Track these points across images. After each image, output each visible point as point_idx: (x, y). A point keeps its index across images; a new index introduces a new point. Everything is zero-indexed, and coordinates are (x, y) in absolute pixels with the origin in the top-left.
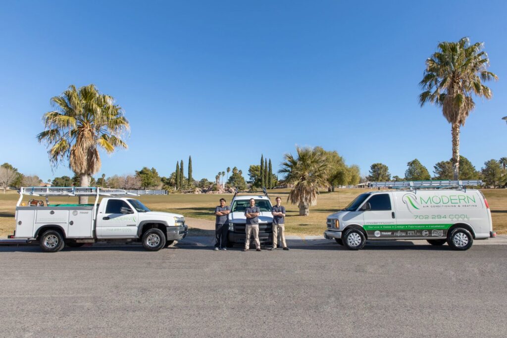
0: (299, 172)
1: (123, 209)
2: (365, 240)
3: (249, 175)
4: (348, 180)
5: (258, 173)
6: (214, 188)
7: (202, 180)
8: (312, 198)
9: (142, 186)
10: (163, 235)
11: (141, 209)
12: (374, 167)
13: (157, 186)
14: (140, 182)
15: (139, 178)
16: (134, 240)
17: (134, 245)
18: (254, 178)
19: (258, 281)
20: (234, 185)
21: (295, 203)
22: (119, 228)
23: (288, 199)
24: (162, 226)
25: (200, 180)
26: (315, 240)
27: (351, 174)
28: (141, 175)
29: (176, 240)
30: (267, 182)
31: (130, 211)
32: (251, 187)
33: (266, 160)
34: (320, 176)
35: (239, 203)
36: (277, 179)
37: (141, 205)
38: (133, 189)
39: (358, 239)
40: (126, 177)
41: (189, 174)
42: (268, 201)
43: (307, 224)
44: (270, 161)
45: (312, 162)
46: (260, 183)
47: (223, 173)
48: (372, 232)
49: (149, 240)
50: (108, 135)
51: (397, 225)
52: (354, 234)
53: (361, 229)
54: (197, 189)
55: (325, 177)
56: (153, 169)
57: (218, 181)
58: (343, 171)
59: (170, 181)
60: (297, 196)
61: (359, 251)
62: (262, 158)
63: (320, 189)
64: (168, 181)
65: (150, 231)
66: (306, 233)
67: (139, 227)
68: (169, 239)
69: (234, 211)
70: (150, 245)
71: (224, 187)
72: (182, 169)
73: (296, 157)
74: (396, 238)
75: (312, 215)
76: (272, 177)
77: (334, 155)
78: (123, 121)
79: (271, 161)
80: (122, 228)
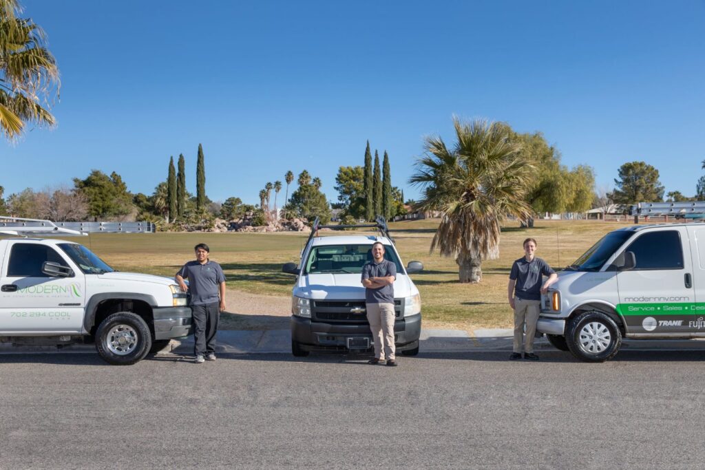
0: (461, 182)
1: (48, 267)
2: (620, 339)
3: (337, 189)
4: (567, 202)
5: (358, 185)
6: (256, 219)
7: (229, 200)
8: (489, 241)
9: (90, 214)
10: (145, 327)
11: (90, 266)
12: (626, 170)
13: (126, 214)
14: (86, 206)
15: (82, 196)
16: (76, 339)
17: (79, 349)
18: (348, 197)
19: (377, 436)
20: (303, 211)
21: (448, 253)
22: (42, 311)
23: (433, 245)
24: (142, 307)
25: (224, 202)
26: (500, 339)
27: (574, 187)
28: (86, 189)
29: (177, 339)
30: (379, 205)
31: (65, 272)
32: (342, 217)
33: (376, 155)
34: (508, 190)
35: (321, 253)
36: (402, 200)
37: (91, 257)
38: (67, 221)
39: (603, 337)
40: (52, 193)
41: (198, 186)
42: (391, 247)
43: (478, 300)
44: (386, 156)
45: (489, 157)
46: (362, 208)
47: (278, 184)
48: (638, 320)
49: (113, 339)
50: (8, 92)
51: (696, 304)
52: (595, 324)
53: (613, 312)
54: (218, 222)
55: (521, 192)
56: (114, 174)
57: (266, 203)
58: (556, 181)
59: (154, 203)
60: (455, 236)
61: (608, 366)
62: (368, 149)
63: (508, 222)
64: (150, 204)
65: (114, 317)
66: (478, 322)
67: (87, 309)
68: (158, 336)
69: (312, 271)
70: (115, 351)
71: (279, 218)
72: (181, 176)
73: (451, 146)
74: (693, 334)
75: (489, 281)
76: (390, 194)
77: (535, 143)
78: (42, 59)
79: (389, 157)
80: (47, 311)
